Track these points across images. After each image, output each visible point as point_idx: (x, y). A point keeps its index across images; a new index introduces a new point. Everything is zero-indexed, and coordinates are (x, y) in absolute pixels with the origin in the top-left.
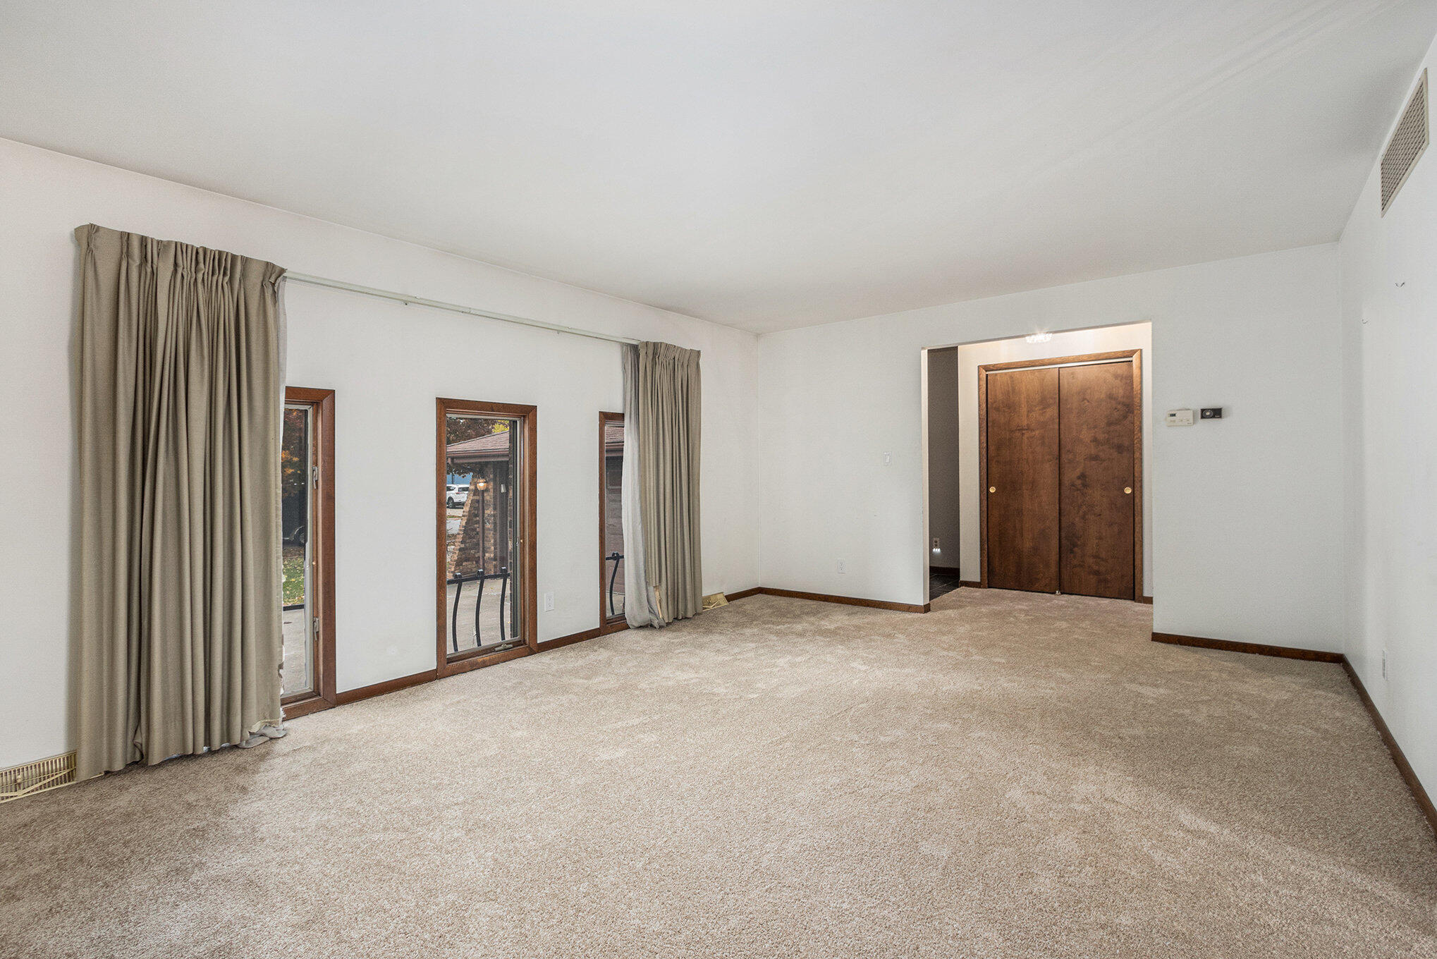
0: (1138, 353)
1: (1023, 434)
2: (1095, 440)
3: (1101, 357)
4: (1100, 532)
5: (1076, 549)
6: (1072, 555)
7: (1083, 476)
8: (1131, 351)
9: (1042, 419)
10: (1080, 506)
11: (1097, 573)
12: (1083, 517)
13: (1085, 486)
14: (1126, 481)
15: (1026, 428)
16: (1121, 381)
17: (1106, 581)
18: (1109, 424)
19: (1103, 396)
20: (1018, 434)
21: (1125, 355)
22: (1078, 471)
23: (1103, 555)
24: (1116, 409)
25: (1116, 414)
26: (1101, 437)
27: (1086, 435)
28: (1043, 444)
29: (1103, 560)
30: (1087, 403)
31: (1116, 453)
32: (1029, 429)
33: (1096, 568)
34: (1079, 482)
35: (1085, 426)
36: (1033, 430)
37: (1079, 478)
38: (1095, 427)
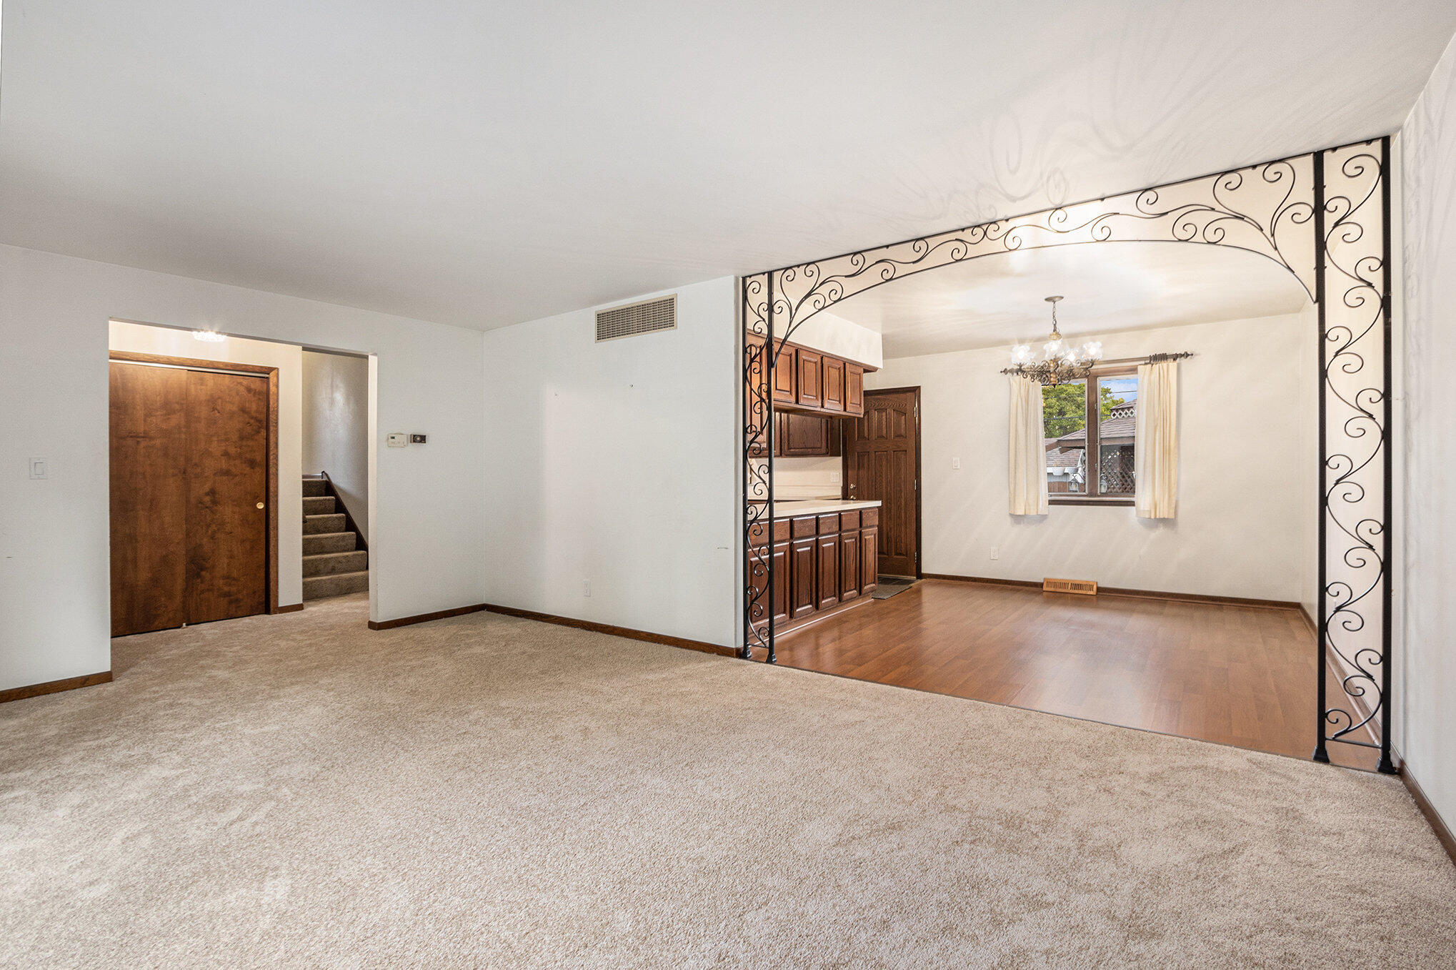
0: (275, 371)
1: (138, 442)
2: (226, 454)
3: (238, 368)
4: (231, 551)
5: (203, 573)
6: (199, 580)
7: (212, 492)
8: (269, 368)
9: (164, 426)
10: (208, 526)
11: (228, 594)
12: (213, 538)
13: (215, 502)
14: (258, 497)
15: (142, 435)
16: (254, 396)
17: (237, 600)
18: (242, 438)
19: (235, 408)
20: (130, 442)
21: (263, 371)
22: (207, 488)
23: (235, 574)
24: (249, 423)
25: (249, 429)
26: (232, 450)
27: (216, 448)
28: (166, 455)
29: (234, 579)
30: (218, 414)
31: (248, 469)
32: (146, 436)
33: (226, 589)
34: (207, 499)
35: (215, 439)
36: (151, 438)
37: (207, 494)
38: (227, 440)
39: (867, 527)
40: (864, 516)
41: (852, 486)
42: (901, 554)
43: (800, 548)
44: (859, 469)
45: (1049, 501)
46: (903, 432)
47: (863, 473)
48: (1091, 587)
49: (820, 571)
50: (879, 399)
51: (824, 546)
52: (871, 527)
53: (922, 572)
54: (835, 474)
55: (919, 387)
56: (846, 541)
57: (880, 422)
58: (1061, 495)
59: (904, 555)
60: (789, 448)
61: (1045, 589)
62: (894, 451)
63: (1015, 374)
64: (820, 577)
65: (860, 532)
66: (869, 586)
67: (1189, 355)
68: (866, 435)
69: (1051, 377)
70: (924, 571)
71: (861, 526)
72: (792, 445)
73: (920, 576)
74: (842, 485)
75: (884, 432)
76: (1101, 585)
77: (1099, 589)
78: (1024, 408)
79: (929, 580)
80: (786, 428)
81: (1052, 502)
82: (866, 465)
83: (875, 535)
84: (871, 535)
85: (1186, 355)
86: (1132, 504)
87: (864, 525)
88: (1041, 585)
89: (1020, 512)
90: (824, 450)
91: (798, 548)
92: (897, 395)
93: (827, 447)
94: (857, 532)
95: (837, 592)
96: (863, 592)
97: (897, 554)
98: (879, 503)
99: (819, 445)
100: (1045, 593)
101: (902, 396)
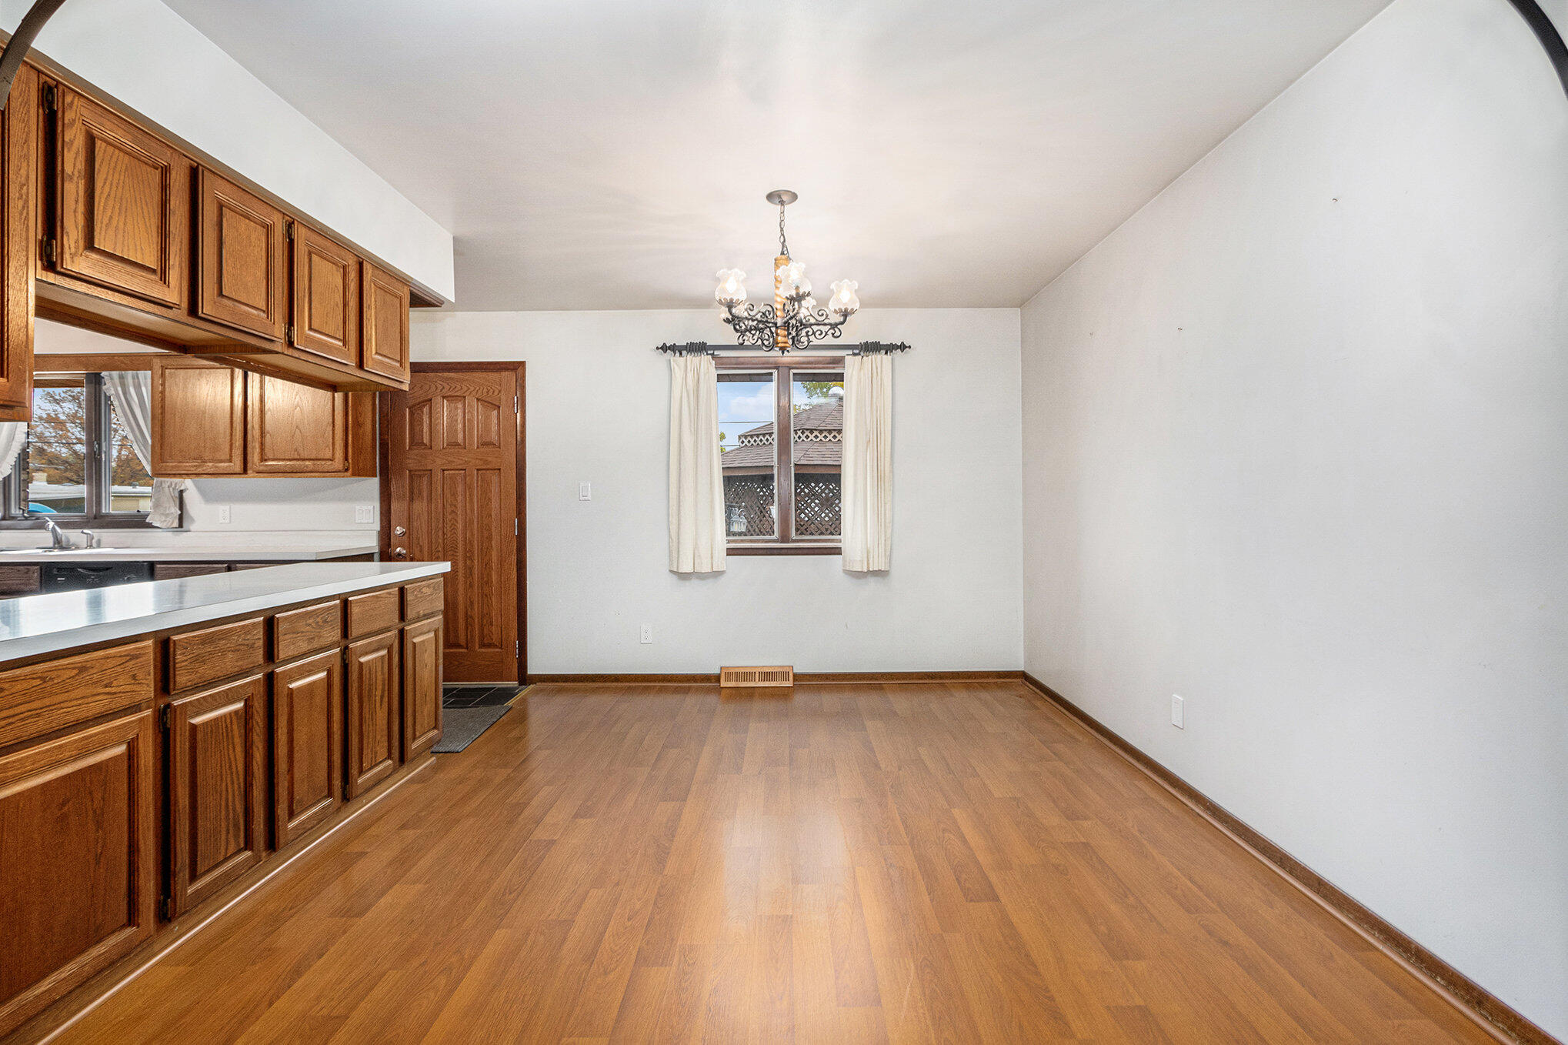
39: (418, 619)
40: (410, 597)
41: (399, 530)
42: (490, 645)
43: (198, 714)
44: (412, 500)
45: (727, 549)
46: (494, 437)
47: (420, 507)
48: (785, 675)
49: (282, 750)
50: (452, 379)
51: (293, 685)
52: (427, 616)
53: (529, 672)
54: (365, 508)
55: (522, 364)
56: (362, 660)
57: (453, 420)
58: (742, 541)
59: (495, 646)
60: (263, 459)
61: (723, 684)
62: (478, 470)
63: (678, 354)
64: (282, 765)
65: (402, 633)
66: (423, 739)
67: (906, 347)
68: (426, 440)
69: (777, 335)
70: (533, 669)
71: (402, 616)
72: (269, 454)
73: (524, 679)
74: (378, 528)
75: (460, 436)
76: (798, 670)
77: (796, 677)
78: (692, 408)
79: (539, 685)
80: (257, 419)
81: (731, 552)
82: (425, 494)
83: (436, 632)
84: (425, 635)
85: (903, 347)
86: (837, 551)
87: (410, 613)
88: (717, 678)
89: (686, 568)
90: (338, 463)
91: (192, 717)
92: (484, 375)
93: (346, 459)
94: (395, 632)
95: (337, 783)
96: (409, 755)
97: (483, 645)
98: (445, 567)
99: (329, 455)
100: (723, 691)
101: (493, 376)
